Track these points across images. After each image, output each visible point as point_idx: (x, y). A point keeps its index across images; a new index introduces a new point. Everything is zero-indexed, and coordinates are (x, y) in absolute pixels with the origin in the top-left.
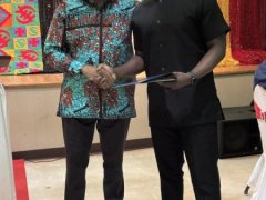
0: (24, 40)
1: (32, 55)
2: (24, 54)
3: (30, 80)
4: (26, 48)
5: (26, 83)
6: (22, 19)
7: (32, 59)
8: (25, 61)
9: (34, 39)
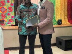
0: (10, 16)
1: (12, 20)
2: (10, 20)
3: (11, 27)
4: (10, 18)
5: (10, 28)
6: (9, 11)
7: (12, 22)
8: (10, 22)
9: (13, 16)
